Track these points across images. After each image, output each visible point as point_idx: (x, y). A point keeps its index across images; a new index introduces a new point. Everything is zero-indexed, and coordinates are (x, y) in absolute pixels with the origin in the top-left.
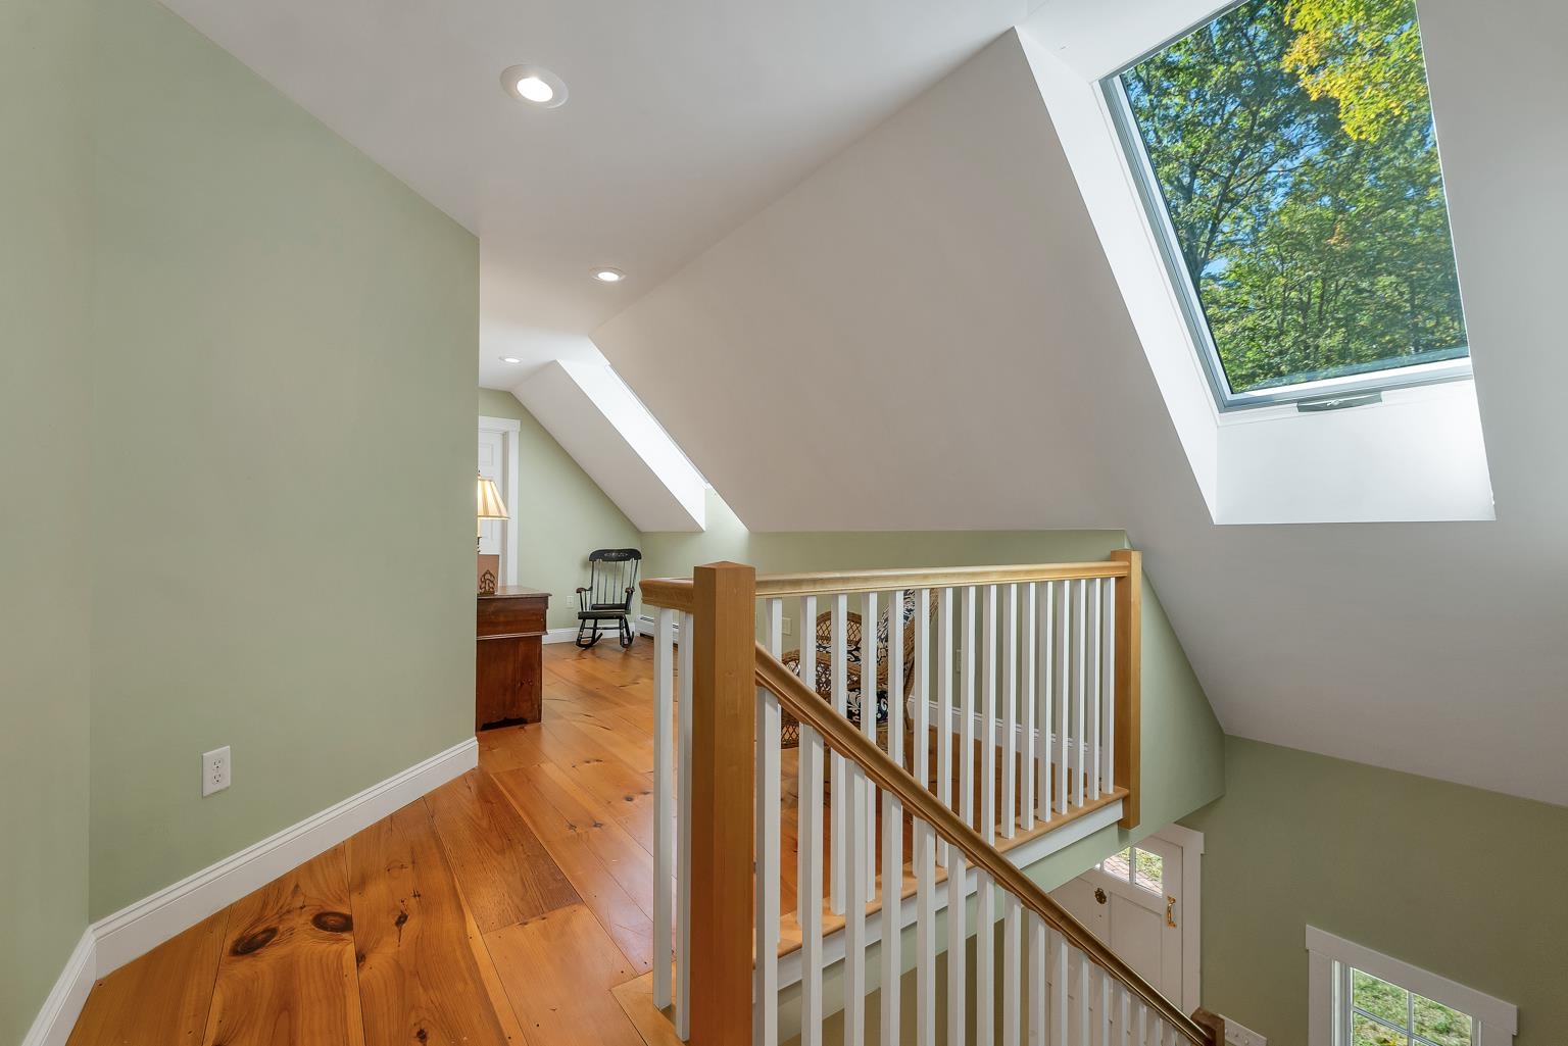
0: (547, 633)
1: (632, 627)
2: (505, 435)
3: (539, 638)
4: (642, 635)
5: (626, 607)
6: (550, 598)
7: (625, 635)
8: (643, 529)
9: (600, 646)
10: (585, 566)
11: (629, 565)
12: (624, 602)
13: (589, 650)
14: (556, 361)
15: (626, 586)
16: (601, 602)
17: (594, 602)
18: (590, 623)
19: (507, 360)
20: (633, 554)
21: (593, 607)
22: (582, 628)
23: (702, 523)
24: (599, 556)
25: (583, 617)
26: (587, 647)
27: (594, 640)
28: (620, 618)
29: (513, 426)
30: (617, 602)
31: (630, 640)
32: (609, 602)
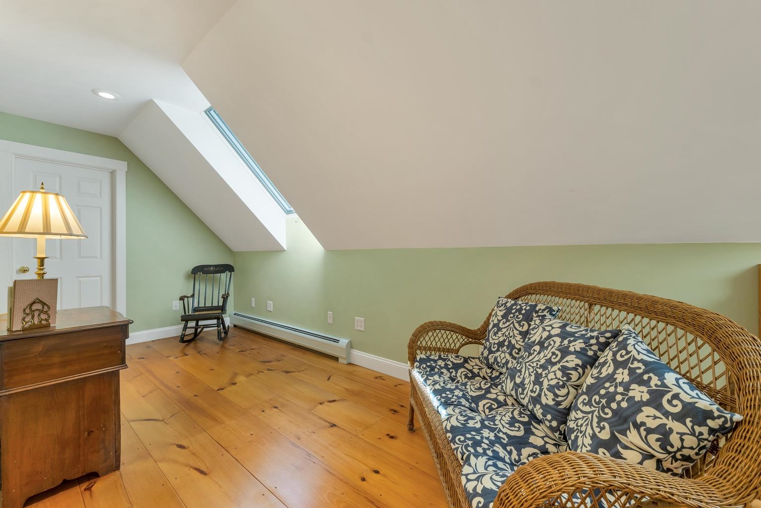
0: (126, 367)
1: (228, 321)
2: (113, 173)
3: (116, 374)
4: (235, 326)
5: (223, 308)
6: (130, 325)
7: (222, 330)
8: (235, 249)
9: (202, 339)
10: (188, 277)
11: (223, 276)
12: (221, 304)
13: (192, 344)
14: (151, 101)
15: (222, 292)
16: (202, 305)
17: (196, 305)
18: (192, 324)
19: (101, 94)
20: (229, 268)
21: (195, 310)
22: (185, 328)
23: (284, 244)
24: (200, 271)
25: (186, 319)
26: (189, 341)
27: (196, 334)
28: (218, 318)
29: (121, 167)
30: (215, 304)
31: (226, 333)
32: (209, 304)
